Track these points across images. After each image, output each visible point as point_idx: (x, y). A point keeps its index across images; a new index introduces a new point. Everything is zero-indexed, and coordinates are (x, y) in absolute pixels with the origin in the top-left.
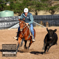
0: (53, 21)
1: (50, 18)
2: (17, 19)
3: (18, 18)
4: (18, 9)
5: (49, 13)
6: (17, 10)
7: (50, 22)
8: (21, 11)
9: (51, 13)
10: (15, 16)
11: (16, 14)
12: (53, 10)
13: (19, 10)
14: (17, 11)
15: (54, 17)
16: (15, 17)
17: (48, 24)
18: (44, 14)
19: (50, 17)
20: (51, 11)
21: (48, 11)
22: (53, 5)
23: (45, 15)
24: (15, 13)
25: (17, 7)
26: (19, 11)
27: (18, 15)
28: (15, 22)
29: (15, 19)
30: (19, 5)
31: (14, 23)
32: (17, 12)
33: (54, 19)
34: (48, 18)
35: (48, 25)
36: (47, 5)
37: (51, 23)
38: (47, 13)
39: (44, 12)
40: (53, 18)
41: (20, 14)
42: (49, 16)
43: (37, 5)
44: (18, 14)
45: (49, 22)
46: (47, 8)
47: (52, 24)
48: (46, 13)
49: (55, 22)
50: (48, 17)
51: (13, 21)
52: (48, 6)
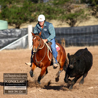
0: (73, 37)
1: (68, 33)
2: (13, 34)
3: (14, 32)
4: (15, 17)
5: (66, 23)
6: (13, 18)
7: (68, 40)
8: (20, 20)
9: (70, 24)
10: (9, 29)
11: (12, 25)
12: (72, 19)
13: (16, 19)
14: (13, 21)
15: (74, 30)
16: (9, 31)
17: (64, 42)
18: (58, 25)
19: (68, 30)
20: (69, 21)
21: (65, 20)
22: (73, 12)
23: (59, 28)
24: (9, 23)
25: (14, 14)
26: (16, 21)
27: (14, 28)
28: (11, 39)
29: (9, 34)
30: (17, 11)
31: (9, 41)
32: (14, 23)
33: (74, 34)
34: (64, 33)
35: (64, 45)
36: (62, 11)
37: (70, 41)
38: (64, 25)
39: (58, 23)
40: (72, 32)
41: (17, 26)
42: (66, 29)
43: (46, 10)
44: (14, 25)
45: (66, 39)
46: (63, 16)
47: (72, 42)
48: (61, 25)
49: (76, 39)
50: (64, 30)
51: (7, 37)
52: (65, 13)
